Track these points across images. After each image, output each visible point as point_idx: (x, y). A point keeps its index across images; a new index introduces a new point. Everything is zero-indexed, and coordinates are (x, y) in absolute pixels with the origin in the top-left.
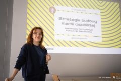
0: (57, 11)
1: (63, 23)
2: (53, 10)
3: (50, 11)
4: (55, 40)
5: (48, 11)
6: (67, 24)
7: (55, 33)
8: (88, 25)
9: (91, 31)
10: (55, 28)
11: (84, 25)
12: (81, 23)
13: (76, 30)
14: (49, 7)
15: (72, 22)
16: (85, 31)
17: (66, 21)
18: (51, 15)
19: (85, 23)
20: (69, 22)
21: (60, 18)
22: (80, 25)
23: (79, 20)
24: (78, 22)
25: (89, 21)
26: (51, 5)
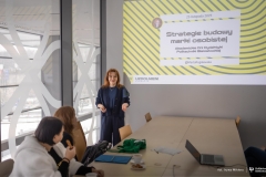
0: (164, 24)
1: (173, 41)
2: (157, 23)
4: (160, 66)
5: (150, 25)
6: (179, 41)
7: (160, 56)
8: (215, 40)
9: (218, 49)
10: (160, 49)
11: (207, 40)
12: (202, 37)
13: (193, 50)
14: (152, 19)
15: (187, 37)
16: (208, 50)
17: (177, 38)
18: (155, 30)
19: (209, 37)
20: (183, 38)
21: (169, 34)
22: (199, 41)
23: (199, 34)
24: (197, 37)
25: (217, 32)
26: (156, 16)
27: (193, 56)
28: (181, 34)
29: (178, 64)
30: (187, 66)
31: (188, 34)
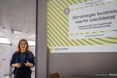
0: (71, 11)
1: (76, 22)
2: (67, 11)
3: (65, 13)
4: (69, 40)
5: (63, 13)
6: (81, 22)
7: (69, 33)
8: (106, 18)
9: (109, 25)
10: (69, 28)
11: (100, 19)
12: (96, 17)
13: (90, 27)
14: (63, 9)
15: (86, 19)
16: (101, 26)
17: (80, 19)
18: (66, 16)
19: (102, 16)
20: (83, 19)
21: (74, 18)
22: (94, 20)
23: (94, 15)
24: (93, 17)
25: (107, 12)
27: (90, 31)
28: (81, 17)
29: (80, 37)
30: (86, 39)
31: (87, 16)
